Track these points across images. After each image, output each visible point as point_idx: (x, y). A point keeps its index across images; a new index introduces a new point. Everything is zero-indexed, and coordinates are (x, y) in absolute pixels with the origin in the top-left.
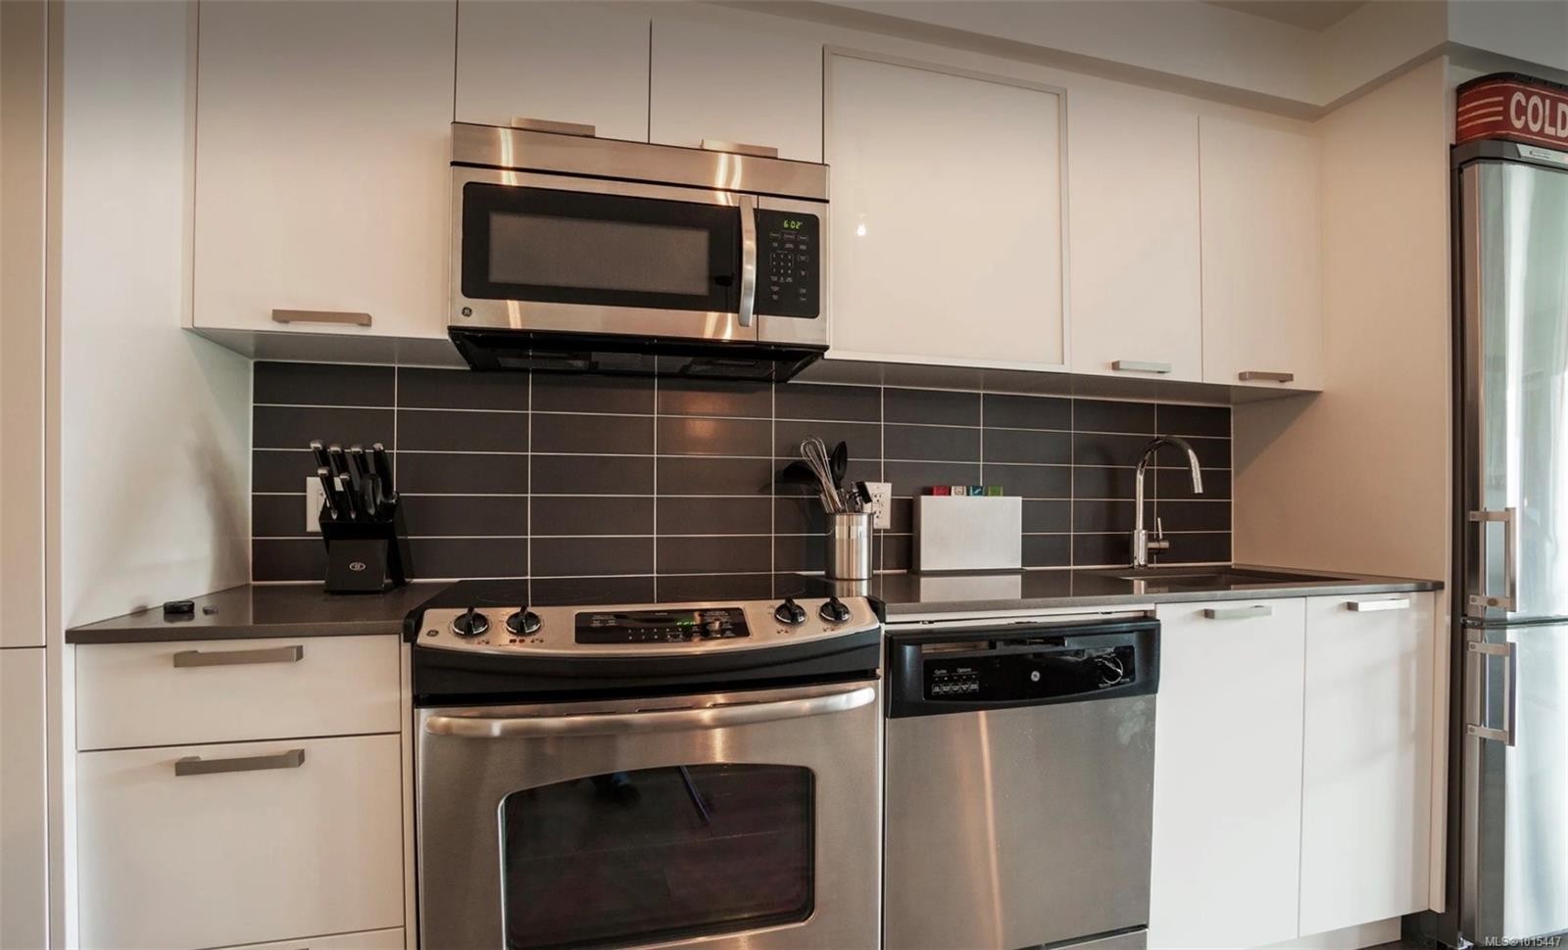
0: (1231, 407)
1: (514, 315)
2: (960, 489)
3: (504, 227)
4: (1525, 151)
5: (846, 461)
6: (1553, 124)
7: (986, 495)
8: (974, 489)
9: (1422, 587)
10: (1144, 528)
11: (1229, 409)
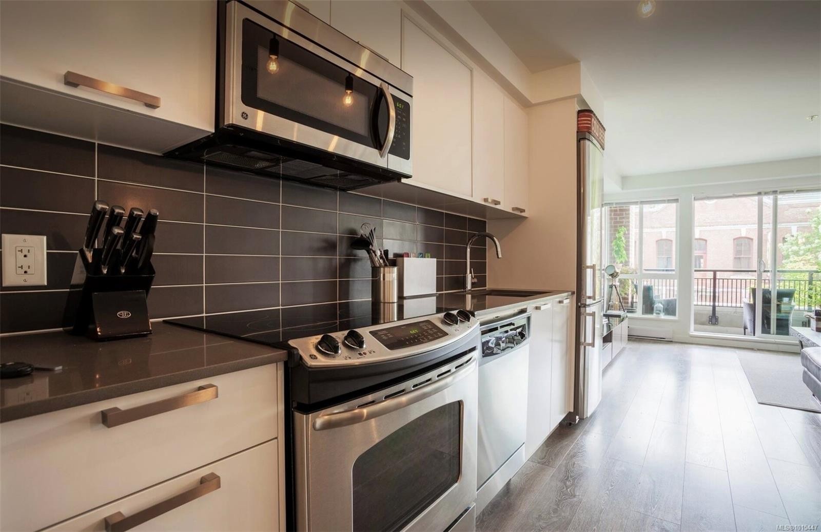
0: (487, 221)
4: (592, 139)
6: (597, 131)
7: (425, 257)
8: (420, 254)
10: (470, 273)
11: (485, 221)
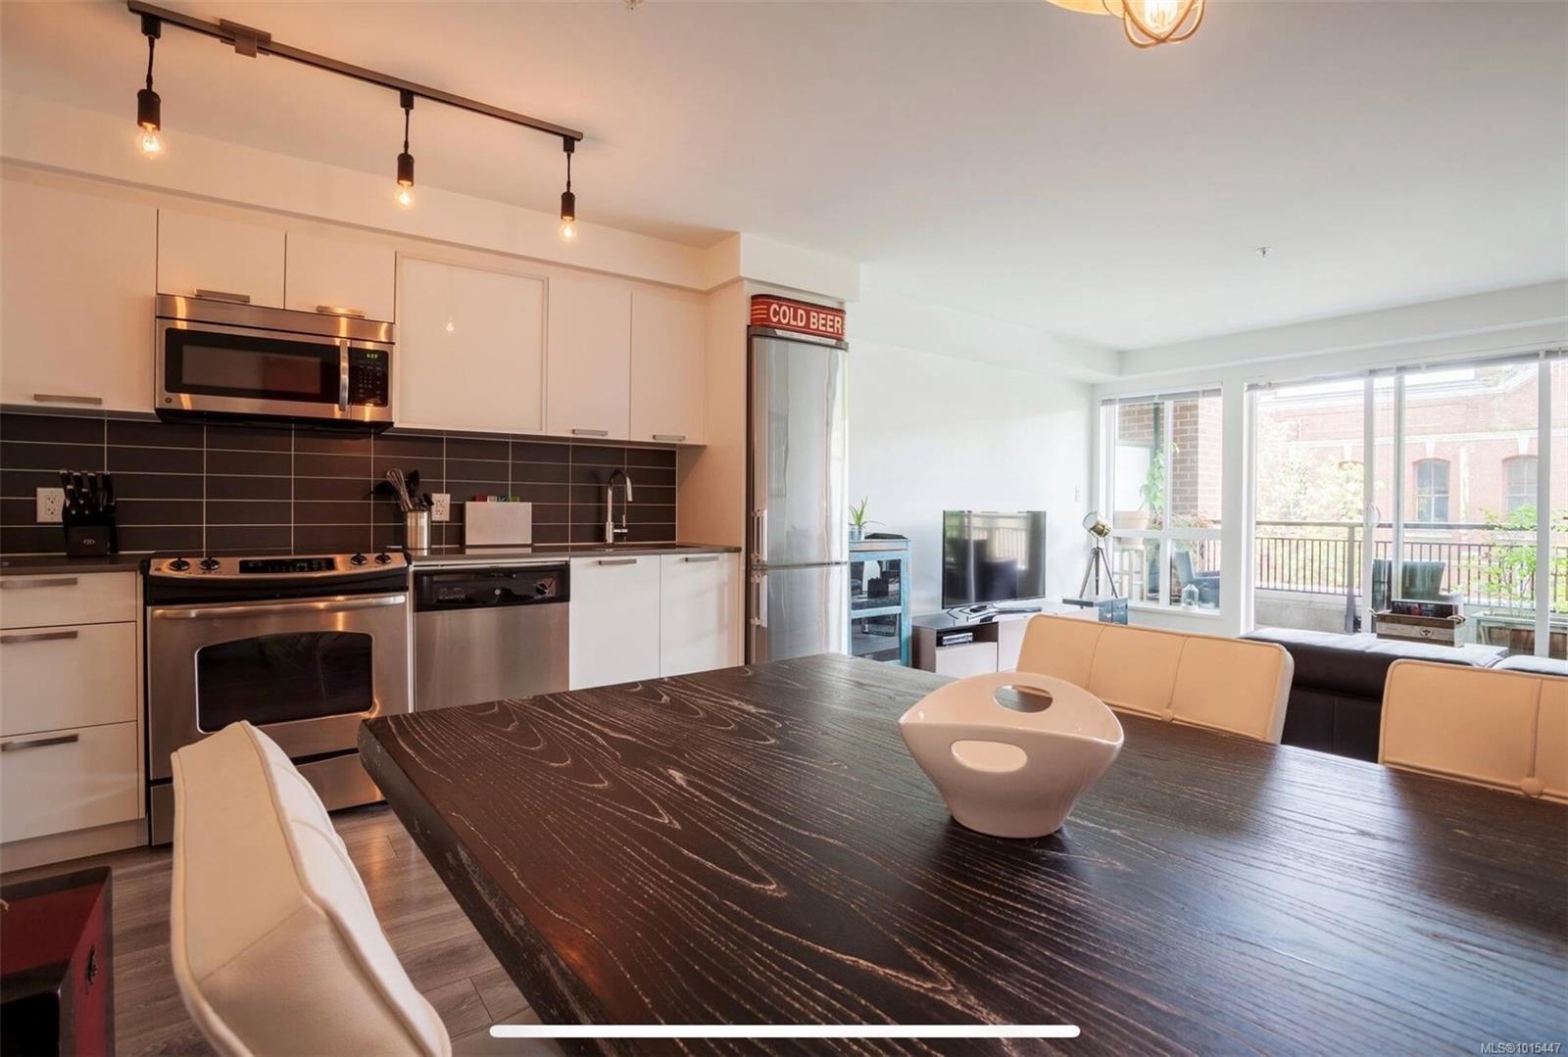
0: (676, 450)
1: (186, 401)
2: (493, 498)
3: (189, 352)
4: (779, 333)
5: (418, 482)
6: (795, 319)
7: (509, 501)
8: (503, 497)
9: (728, 550)
10: (612, 521)
11: (674, 451)
